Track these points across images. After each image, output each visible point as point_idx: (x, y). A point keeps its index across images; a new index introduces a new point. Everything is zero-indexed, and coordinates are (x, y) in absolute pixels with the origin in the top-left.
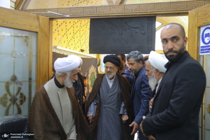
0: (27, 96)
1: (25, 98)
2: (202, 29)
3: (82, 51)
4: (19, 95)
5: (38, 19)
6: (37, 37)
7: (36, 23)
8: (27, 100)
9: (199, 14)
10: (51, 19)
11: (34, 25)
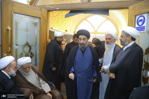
0: (34, 54)
1: (33, 55)
2: (137, 17)
3: (66, 31)
4: (30, 53)
5: (41, 10)
6: (40, 20)
7: (40, 13)
8: (34, 56)
9: (136, 8)
10: (49, 11)
11: (39, 14)
